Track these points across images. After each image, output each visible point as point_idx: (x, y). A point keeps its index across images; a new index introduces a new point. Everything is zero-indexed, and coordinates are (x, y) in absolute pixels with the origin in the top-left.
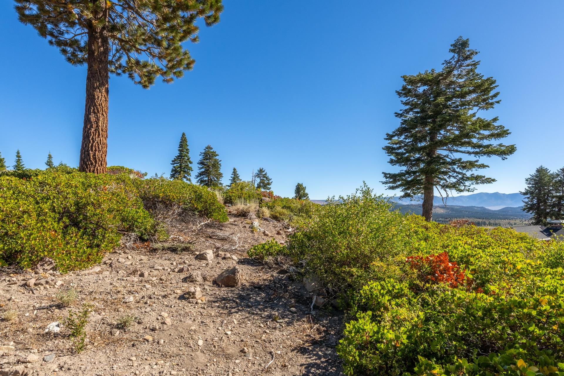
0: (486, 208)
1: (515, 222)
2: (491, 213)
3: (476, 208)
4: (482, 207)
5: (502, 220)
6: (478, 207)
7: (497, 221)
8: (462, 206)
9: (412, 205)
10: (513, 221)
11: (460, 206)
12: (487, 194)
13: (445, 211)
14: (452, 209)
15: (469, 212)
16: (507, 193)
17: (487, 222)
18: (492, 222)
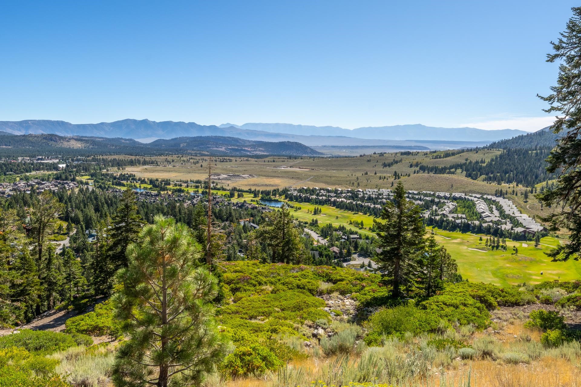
0: (136, 140)
1: (172, 158)
2: (142, 148)
3: (123, 141)
4: (131, 140)
5: (159, 157)
6: (126, 140)
7: (153, 158)
8: (106, 138)
9: (31, 136)
10: (170, 157)
11: (102, 138)
12: (135, 121)
13: (83, 145)
14: (92, 141)
15: (116, 146)
16: (158, 121)
17: (142, 160)
18: (147, 159)
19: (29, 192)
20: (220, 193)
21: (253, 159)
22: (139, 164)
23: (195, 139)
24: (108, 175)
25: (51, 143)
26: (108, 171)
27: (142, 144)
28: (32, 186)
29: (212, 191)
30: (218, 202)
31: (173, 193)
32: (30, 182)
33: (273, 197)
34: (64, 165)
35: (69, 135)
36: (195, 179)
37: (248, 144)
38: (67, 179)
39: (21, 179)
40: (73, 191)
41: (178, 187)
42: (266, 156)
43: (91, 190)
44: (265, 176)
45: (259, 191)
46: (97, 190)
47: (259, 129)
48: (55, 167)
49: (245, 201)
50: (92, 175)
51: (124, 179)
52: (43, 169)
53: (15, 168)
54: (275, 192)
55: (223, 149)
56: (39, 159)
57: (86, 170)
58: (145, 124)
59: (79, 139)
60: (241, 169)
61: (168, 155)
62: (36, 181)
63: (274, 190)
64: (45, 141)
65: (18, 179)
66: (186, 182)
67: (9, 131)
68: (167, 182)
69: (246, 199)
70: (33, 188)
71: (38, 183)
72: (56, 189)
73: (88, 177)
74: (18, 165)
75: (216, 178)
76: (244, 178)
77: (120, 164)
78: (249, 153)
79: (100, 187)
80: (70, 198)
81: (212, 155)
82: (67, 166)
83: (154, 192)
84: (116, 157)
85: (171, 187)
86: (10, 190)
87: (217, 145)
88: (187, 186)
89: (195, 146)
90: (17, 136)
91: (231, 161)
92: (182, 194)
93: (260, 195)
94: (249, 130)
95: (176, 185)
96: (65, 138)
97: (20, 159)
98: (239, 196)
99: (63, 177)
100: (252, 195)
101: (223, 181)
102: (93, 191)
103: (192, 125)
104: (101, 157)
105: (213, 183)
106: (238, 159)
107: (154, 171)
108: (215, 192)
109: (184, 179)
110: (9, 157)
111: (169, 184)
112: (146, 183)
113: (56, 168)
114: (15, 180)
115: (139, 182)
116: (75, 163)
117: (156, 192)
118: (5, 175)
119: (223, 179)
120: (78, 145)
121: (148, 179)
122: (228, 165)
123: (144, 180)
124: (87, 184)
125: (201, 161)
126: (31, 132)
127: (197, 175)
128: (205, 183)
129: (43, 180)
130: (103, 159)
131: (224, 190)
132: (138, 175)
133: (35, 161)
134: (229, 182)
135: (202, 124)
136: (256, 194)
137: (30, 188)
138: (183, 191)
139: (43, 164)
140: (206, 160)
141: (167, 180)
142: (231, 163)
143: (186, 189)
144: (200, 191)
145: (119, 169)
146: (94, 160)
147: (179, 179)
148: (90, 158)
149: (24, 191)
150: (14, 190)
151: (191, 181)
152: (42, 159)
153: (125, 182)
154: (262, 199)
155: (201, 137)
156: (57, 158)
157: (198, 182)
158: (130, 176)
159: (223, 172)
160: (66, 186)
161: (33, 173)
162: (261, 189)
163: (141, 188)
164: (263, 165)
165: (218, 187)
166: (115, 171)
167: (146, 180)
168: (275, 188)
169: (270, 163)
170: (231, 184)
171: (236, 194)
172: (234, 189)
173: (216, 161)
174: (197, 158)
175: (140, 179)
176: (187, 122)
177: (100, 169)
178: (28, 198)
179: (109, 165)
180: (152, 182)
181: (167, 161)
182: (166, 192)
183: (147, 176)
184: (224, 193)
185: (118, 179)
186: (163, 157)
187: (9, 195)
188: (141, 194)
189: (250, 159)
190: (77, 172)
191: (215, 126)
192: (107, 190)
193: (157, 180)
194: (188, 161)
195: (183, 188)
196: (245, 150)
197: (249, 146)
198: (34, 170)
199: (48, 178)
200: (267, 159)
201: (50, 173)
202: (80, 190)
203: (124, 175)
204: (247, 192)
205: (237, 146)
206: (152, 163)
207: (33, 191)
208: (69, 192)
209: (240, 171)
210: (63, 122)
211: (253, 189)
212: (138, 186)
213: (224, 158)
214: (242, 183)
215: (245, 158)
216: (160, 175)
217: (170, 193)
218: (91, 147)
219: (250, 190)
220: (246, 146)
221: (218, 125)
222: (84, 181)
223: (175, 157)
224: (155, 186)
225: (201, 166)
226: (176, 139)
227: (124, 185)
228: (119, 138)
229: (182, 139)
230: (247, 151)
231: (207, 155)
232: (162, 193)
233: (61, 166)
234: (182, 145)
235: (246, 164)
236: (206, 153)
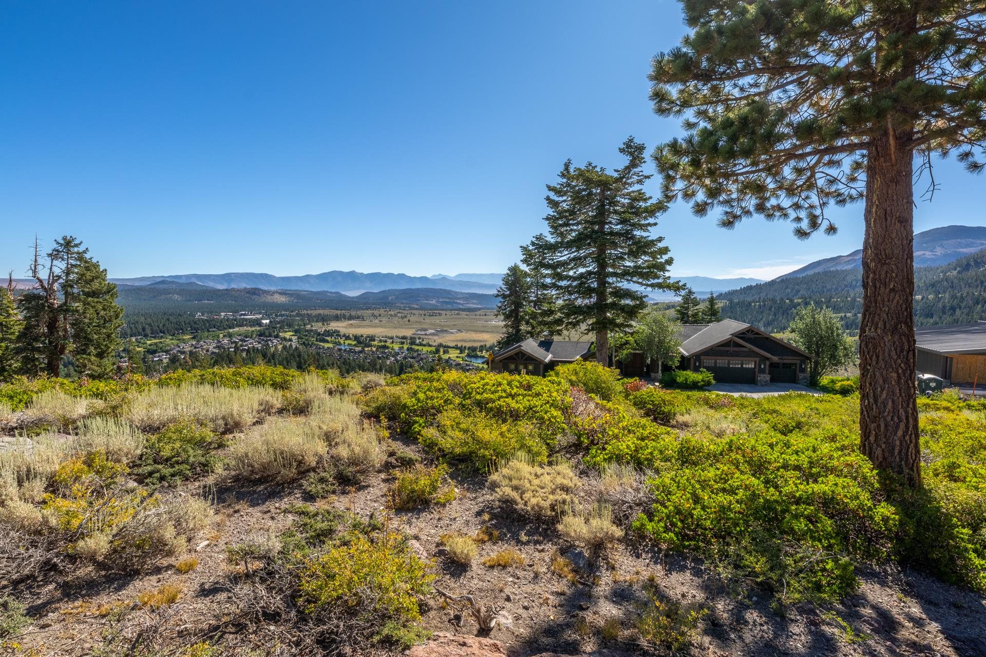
0: (343, 293)
1: (379, 312)
2: (349, 301)
3: (329, 294)
4: (337, 293)
5: (365, 311)
6: (331, 293)
7: (359, 313)
8: (311, 291)
9: (233, 289)
10: (377, 311)
11: (307, 291)
12: (341, 273)
13: (287, 299)
15: (321, 300)
17: (347, 314)
18: (353, 313)
19: (233, 350)
20: (425, 349)
21: (465, 313)
22: (345, 319)
23: (404, 292)
24: (311, 331)
25: (254, 297)
26: (312, 326)
27: (348, 297)
28: (235, 342)
29: (416, 348)
30: (422, 359)
31: (377, 349)
32: (235, 339)
33: (479, 354)
34: (268, 321)
35: (273, 289)
36: (401, 335)
37: (460, 296)
38: (270, 335)
39: (224, 336)
40: (276, 348)
41: (383, 344)
42: (479, 309)
43: (294, 347)
44: (474, 331)
45: (465, 347)
46: (301, 347)
47: (473, 280)
48: (258, 323)
49: (449, 358)
50: (296, 331)
51: (328, 336)
52: (246, 325)
53: (218, 324)
54: (482, 348)
55: (434, 302)
56: (242, 315)
57: (290, 326)
58: (352, 276)
59: (283, 293)
60: (449, 323)
61: (375, 309)
62: (240, 338)
63: (481, 346)
64: (248, 295)
65: (221, 336)
66: (392, 338)
67: (211, 284)
68: (372, 338)
69: (451, 356)
70: (236, 345)
71: (241, 340)
72: (259, 346)
73: (291, 333)
74: (221, 322)
75: (423, 333)
76: (452, 333)
77: (324, 319)
78: (461, 307)
79: (304, 343)
80: (273, 356)
81: (421, 309)
82: (271, 322)
83: (358, 349)
84: (321, 312)
85: (376, 343)
86: (214, 348)
87: (427, 298)
88: (393, 342)
89: (405, 299)
90: (219, 290)
91: (440, 314)
92: (386, 351)
93: (466, 351)
94: (462, 281)
95: (381, 341)
96: (269, 292)
97: (223, 314)
98: (445, 352)
99: (267, 334)
100: (458, 351)
101: (430, 337)
102: (296, 348)
103: (402, 276)
104: (305, 312)
105: (419, 338)
106: (448, 313)
107: (359, 327)
108: (420, 348)
109: (390, 335)
110: (211, 312)
111: (374, 340)
112: (350, 339)
113: (260, 325)
114: (218, 336)
115: (344, 338)
116: (278, 319)
117: (360, 349)
118: (208, 331)
119: (429, 335)
120: (282, 299)
121: (353, 335)
122: (437, 320)
123: (349, 336)
124: (291, 340)
125: (409, 315)
126: (234, 286)
127: (403, 330)
128: (411, 338)
129: (246, 337)
130: (307, 314)
131: (430, 346)
132: (343, 331)
133: (238, 317)
134: (436, 338)
135: (412, 275)
136: (462, 350)
137: (233, 345)
138: (388, 348)
139: (246, 320)
140: (414, 314)
141: (372, 336)
142: (440, 317)
143: (391, 346)
144: (406, 347)
145: (323, 324)
146: (298, 315)
147: (384, 334)
148: (294, 313)
149: (228, 348)
150: (218, 347)
151: (397, 337)
152: (245, 315)
153: (329, 339)
154: (468, 356)
155: (411, 289)
156: (260, 313)
157: (404, 338)
158: (334, 332)
159: (431, 327)
160: (269, 342)
161: (236, 329)
162: (468, 345)
163: (346, 344)
164: (474, 319)
165: (424, 343)
166: (319, 327)
167: (351, 336)
168: (482, 344)
169: (481, 317)
170: (438, 340)
171: (442, 350)
172: (440, 345)
173: (425, 315)
174: (405, 312)
175: (344, 335)
176: (396, 273)
177: (304, 325)
178: (233, 354)
179: (313, 321)
180: (356, 338)
181: (373, 315)
182: (370, 349)
183: (352, 331)
184: (429, 349)
185: (323, 335)
186: (370, 312)
187: (213, 353)
188: (345, 350)
189: (461, 312)
190: (281, 328)
191: (426, 277)
192: (311, 347)
193: (362, 336)
194: (396, 315)
195: (388, 344)
196: (456, 303)
197: (462, 298)
198: (237, 326)
199: (252, 335)
200: (478, 313)
201: (254, 329)
202: (283, 347)
203: (328, 331)
204: (453, 348)
205: (449, 298)
206: (358, 318)
207: (236, 348)
208: (272, 350)
209: (448, 326)
210: (266, 275)
211: (459, 345)
212: (342, 342)
213: (433, 311)
214: (448, 339)
215: (457, 312)
216: (364, 331)
217: (374, 349)
218: (296, 300)
219: (457, 345)
220: (459, 299)
221: (429, 275)
222: (288, 337)
223: (382, 311)
224: (359, 342)
225: (409, 321)
226: (384, 291)
227: (327, 342)
228: (324, 291)
229: (390, 292)
230: (459, 304)
231: (417, 309)
232: (366, 349)
233: (264, 322)
234: (390, 298)
235: (456, 318)
236: (416, 306)
